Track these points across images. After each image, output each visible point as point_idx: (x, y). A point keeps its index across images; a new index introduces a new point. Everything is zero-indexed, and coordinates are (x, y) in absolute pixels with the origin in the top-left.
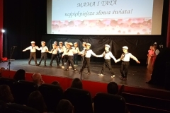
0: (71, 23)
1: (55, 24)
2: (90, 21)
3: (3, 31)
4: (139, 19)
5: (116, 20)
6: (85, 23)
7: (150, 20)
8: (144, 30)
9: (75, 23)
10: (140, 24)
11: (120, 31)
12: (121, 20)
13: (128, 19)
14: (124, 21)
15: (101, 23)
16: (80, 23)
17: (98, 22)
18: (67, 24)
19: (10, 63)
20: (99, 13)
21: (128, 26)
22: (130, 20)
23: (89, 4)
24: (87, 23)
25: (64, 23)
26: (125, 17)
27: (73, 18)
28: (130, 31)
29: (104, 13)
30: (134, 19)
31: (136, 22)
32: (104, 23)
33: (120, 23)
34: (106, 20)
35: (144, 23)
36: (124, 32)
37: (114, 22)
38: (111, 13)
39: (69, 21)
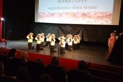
0: (53, 15)
1: (41, 15)
2: (66, 14)
3: (2, 19)
4: (102, 13)
5: (86, 13)
6: (63, 15)
7: (111, 14)
8: (106, 21)
10: (103, 16)
11: (88, 22)
12: (89, 13)
13: (94, 13)
14: (92, 14)
15: (74, 15)
16: (59, 15)
17: (72, 14)
18: (49, 15)
19: (6, 43)
20: (73, 8)
21: (94, 18)
22: (96, 13)
23: (66, 1)
24: (65, 15)
25: (47, 14)
26: (92, 11)
27: (54, 11)
28: (95, 22)
29: (78, 8)
30: (99, 13)
31: (101, 15)
32: (77, 15)
33: (88, 15)
34: (78, 13)
35: (106, 16)
36: (91, 22)
37: (84, 15)
38: (82, 8)
39: (51, 13)
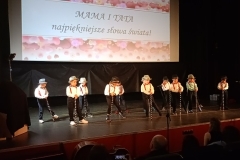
0: (66, 43)
2: (98, 41)
4: (157, 43)
5: (134, 42)
6: (90, 43)
7: (168, 46)
8: (163, 56)
9: (72, 43)
10: (159, 48)
11: (138, 58)
12: (139, 42)
13: (146, 42)
14: (143, 45)
15: (114, 45)
16: (81, 43)
17: (110, 43)
18: (57, 43)
20: (111, 30)
21: (147, 50)
22: (149, 43)
23: (96, 16)
24: (94, 43)
25: (50, 41)
26: (143, 39)
28: (149, 57)
29: (118, 31)
30: (153, 43)
31: (155, 46)
32: (119, 45)
33: (138, 46)
34: (120, 42)
35: (164, 48)
36: (144, 59)
37: (131, 45)
38: (127, 32)
39: (62, 39)
